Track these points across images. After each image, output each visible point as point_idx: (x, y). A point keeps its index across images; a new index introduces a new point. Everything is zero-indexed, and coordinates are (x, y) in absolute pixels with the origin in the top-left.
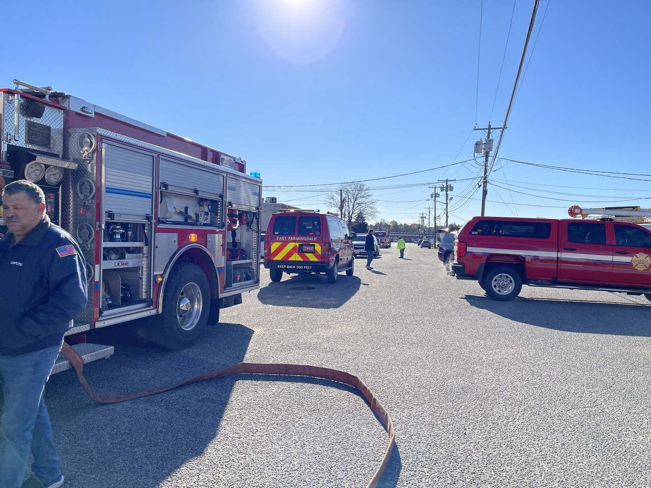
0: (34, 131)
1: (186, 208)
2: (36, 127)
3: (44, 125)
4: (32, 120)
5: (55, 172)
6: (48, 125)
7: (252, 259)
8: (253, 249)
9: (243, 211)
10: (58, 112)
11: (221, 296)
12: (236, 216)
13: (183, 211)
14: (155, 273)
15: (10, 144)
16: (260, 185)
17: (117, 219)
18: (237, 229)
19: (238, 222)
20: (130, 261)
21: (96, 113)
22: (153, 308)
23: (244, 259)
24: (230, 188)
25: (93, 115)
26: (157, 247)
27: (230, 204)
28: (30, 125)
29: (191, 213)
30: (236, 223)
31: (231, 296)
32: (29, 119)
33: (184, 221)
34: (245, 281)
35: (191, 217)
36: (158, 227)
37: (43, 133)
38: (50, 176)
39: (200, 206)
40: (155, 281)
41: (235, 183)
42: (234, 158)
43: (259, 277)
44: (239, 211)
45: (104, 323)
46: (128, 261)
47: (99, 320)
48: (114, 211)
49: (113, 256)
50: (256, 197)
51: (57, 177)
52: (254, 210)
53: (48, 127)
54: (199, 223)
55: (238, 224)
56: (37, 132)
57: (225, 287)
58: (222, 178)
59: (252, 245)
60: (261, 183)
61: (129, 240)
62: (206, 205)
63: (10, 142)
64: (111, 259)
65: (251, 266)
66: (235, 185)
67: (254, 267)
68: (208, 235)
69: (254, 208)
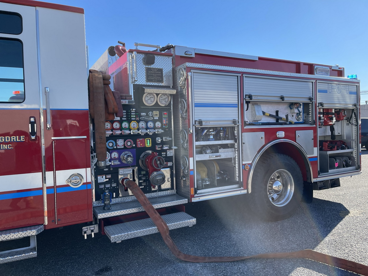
0: (151, 73)
1: (277, 112)
2: (152, 70)
3: (158, 69)
4: (149, 67)
5: (164, 97)
6: (161, 68)
7: (353, 148)
8: (353, 140)
9: (340, 109)
10: (168, 58)
11: (313, 180)
12: (333, 114)
13: (274, 114)
14: (244, 163)
15: (135, 84)
16: (357, 85)
17: (204, 125)
18: (334, 124)
19: (334, 118)
20: (224, 154)
21: (196, 54)
22: (243, 188)
23: (343, 148)
24: (320, 91)
25: (193, 56)
26: (244, 143)
27: (321, 104)
28: (148, 70)
29: (282, 115)
30: (333, 119)
31: (327, 181)
32: (147, 66)
33: (275, 122)
34: (344, 167)
35: (281, 118)
36: (244, 128)
37: (157, 74)
38: (161, 101)
39: (291, 109)
40: (244, 169)
41: (327, 86)
42: (330, 67)
43: (360, 163)
44: (335, 109)
45: (199, 199)
46: (221, 154)
47: (195, 196)
48: (203, 119)
49: (208, 151)
50: (354, 96)
51: (167, 101)
52: (351, 107)
53: (161, 69)
54: (288, 123)
55: (334, 120)
56: (153, 73)
57: (319, 173)
58: (311, 84)
59: (352, 137)
60: (358, 83)
61: (222, 139)
62: (296, 108)
63: (134, 83)
64: (206, 153)
65: (352, 155)
66: (327, 88)
67: (354, 155)
68: (296, 131)
69: (351, 106)
